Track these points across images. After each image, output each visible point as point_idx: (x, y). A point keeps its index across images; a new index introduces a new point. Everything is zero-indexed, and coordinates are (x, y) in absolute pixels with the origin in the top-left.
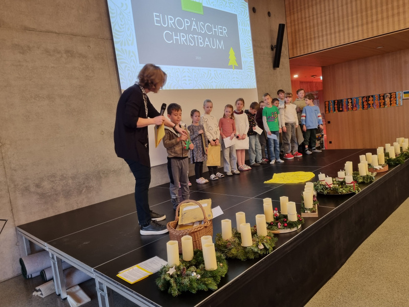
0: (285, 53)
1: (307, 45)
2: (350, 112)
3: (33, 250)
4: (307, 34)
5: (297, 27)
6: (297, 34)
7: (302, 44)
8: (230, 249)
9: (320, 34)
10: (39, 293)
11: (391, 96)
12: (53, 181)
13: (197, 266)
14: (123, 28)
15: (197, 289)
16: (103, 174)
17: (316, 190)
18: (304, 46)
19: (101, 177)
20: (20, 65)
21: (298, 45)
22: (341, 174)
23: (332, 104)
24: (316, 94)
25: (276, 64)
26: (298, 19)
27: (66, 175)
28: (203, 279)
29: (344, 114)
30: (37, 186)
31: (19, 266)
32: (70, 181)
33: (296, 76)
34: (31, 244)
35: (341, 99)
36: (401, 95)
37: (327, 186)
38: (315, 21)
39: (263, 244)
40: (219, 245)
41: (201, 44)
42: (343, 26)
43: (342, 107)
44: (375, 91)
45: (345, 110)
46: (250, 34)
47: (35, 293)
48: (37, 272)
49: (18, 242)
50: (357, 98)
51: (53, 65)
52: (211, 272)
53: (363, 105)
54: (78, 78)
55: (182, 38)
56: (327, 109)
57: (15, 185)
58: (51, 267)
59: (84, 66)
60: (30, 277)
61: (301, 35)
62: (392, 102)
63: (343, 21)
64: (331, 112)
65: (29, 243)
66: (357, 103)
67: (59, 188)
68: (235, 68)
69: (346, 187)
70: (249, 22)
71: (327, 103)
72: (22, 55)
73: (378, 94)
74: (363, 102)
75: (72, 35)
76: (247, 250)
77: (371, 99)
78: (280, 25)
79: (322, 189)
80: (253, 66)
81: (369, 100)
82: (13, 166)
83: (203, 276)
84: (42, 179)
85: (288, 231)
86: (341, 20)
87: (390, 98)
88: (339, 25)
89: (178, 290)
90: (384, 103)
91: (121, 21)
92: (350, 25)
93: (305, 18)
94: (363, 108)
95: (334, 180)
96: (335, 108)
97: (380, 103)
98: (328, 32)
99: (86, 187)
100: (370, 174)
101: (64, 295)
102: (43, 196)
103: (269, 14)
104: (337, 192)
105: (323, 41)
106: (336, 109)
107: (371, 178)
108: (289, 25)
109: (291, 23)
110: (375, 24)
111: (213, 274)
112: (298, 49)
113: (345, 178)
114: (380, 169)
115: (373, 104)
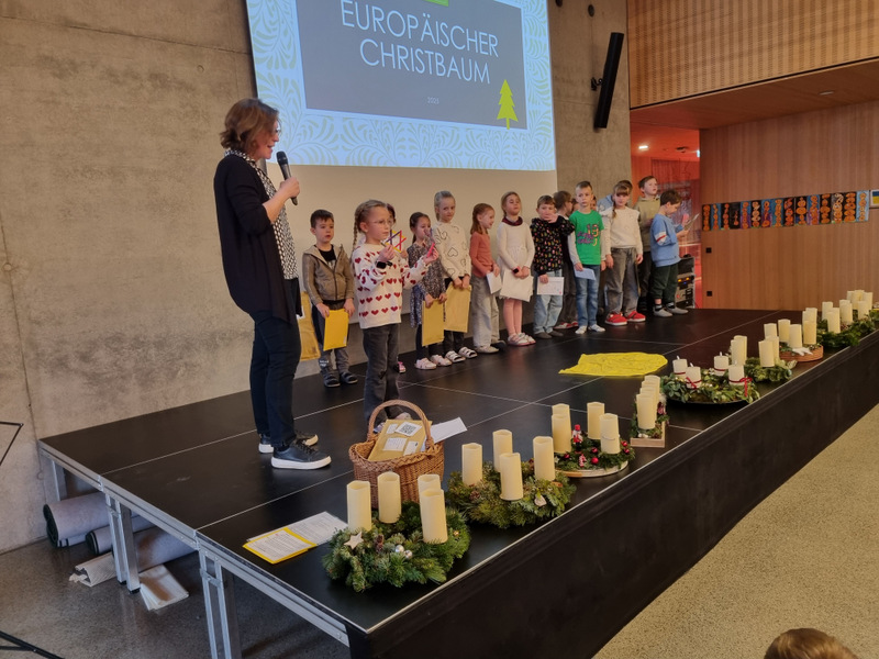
0: (622, 96)
1: (670, 81)
2: (755, 229)
3: (72, 490)
4: (670, 57)
5: (649, 41)
6: (650, 56)
7: (658, 79)
8: (477, 504)
9: (700, 59)
10: (83, 577)
11: (845, 199)
12: (116, 350)
13: (406, 534)
14: (274, 30)
15: (404, 579)
16: (223, 339)
17: (666, 392)
18: (662, 82)
19: (217, 346)
20: (53, 102)
21: (650, 81)
22: (720, 361)
23: (716, 211)
24: (686, 188)
25: (601, 119)
26: (653, 23)
27: (145, 337)
28: (417, 560)
29: (743, 234)
30: (84, 358)
31: (43, 521)
32: (153, 351)
33: (643, 147)
34: (68, 477)
35: (738, 200)
36: (867, 198)
37: (689, 386)
38: (690, 28)
39: (544, 496)
40: (456, 496)
41: (441, 71)
42: (751, 43)
43: (738, 220)
44: (812, 187)
45: (745, 225)
46: (547, 53)
47: (73, 578)
48: (79, 535)
49: (41, 471)
50: (771, 201)
51: (122, 104)
52: (435, 546)
53: (784, 217)
54: (174, 134)
55: (399, 57)
56: (706, 222)
57: (38, 354)
58: (108, 525)
59: (188, 108)
60: (64, 544)
61: (658, 59)
62: (846, 213)
63: (750, 32)
64: (716, 228)
65: (63, 475)
66: (772, 211)
67: (129, 365)
68: (511, 126)
69: (730, 389)
70: (546, 26)
71: (706, 208)
72: (57, 79)
73: (817, 193)
74: (784, 211)
75: (165, 40)
76: (511, 507)
77: (802, 203)
78: (613, 35)
79: (679, 391)
80: (551, 122)
81: (797, 207)
82: (34, 314)
83: (417, 554)
84: (94, 345)
85: (599, 472)
86: (746, 30)
87: (844, 204)
88: (741, 40)
89: (367, 578)
90: (829, 213)
91: (271, 15)
92: (765, 43)
93: (669, 22)
94: (784, 222)
95: (706, 373)
96: (722, 220)
97: (821, 214)
98: (717, 55)
99: (186, 364)
100: (782, 363)
101: (133, 584)
102: (94, 378)
103: (591, 10)
104: (710, 399)
105: (704, 74)
106: (726, 222)
107: (784, 372)
108: (633, 35)
109: (637, 31)
110: (818, 42)
111: (438, 552)
112: (651, 89)
113: (727, 371)
114: (805, 354)
115: (805, 215)
